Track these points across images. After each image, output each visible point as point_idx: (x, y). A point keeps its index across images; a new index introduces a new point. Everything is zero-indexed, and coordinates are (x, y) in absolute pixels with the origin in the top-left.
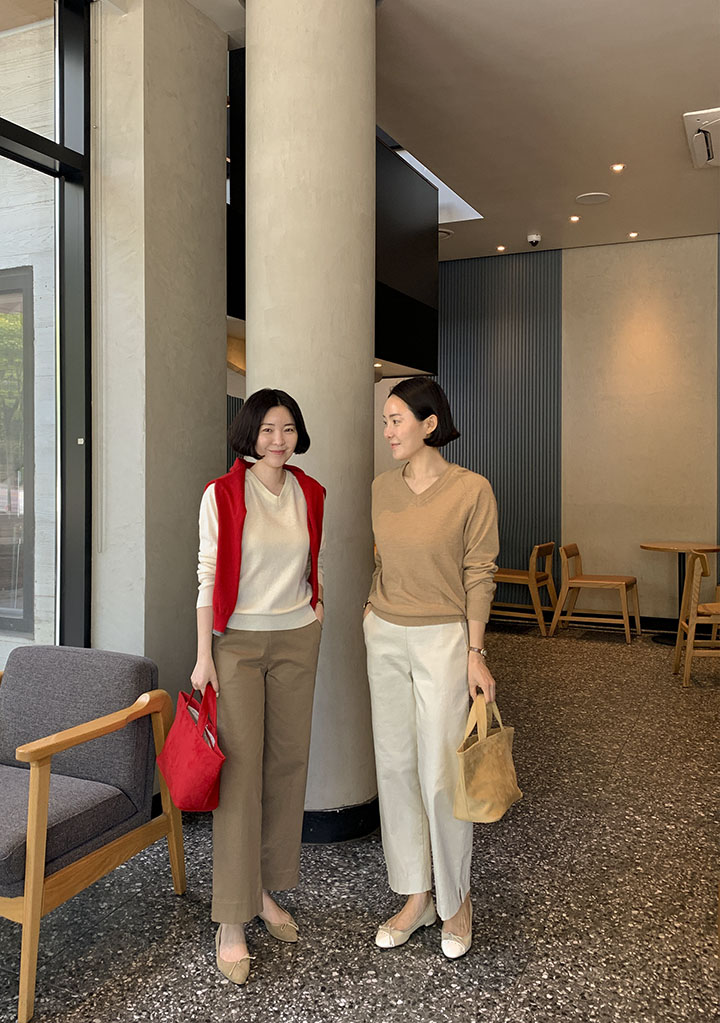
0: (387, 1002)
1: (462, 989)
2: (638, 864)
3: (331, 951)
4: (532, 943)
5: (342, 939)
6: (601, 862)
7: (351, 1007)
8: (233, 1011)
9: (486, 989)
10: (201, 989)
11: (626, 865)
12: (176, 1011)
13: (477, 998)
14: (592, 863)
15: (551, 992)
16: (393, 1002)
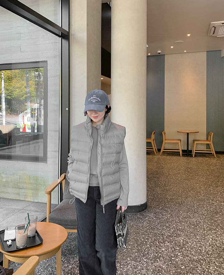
0: (175, 249)
1: (192, 244)
2: (219, 213)
3: (153, 238)
4: (204, 232)
5: (154, 235)
6: (210, 213)
7: (166, 250)
8: (136, 254)
9: (198, 244)
10: (124, 249)
11: (217, 213)
12: (121, 255)
13: (197, 246)
14: (208, 213)
15: (215, 243)
16: (176, 248)
